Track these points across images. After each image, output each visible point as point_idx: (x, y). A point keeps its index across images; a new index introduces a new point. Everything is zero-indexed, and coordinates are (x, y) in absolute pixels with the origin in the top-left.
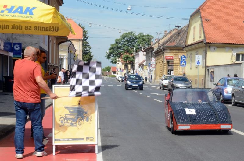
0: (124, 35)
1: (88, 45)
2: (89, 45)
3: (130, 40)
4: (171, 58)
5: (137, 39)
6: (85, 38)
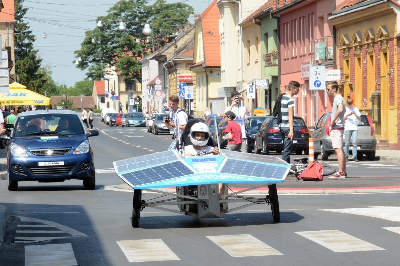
0: (119, 6)
1: (27, 31)
2: (30, 32)
3: (135, 18)
4: (189, 79)
5: (152, 14)
6: (19, 13)
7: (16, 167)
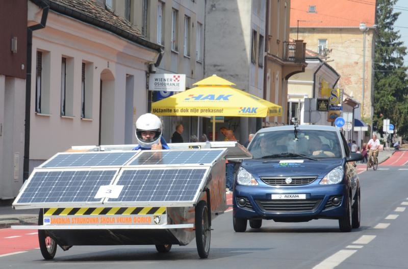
7: (242, 200)
